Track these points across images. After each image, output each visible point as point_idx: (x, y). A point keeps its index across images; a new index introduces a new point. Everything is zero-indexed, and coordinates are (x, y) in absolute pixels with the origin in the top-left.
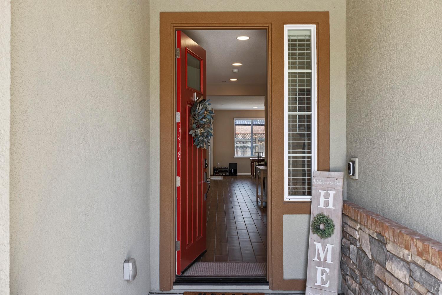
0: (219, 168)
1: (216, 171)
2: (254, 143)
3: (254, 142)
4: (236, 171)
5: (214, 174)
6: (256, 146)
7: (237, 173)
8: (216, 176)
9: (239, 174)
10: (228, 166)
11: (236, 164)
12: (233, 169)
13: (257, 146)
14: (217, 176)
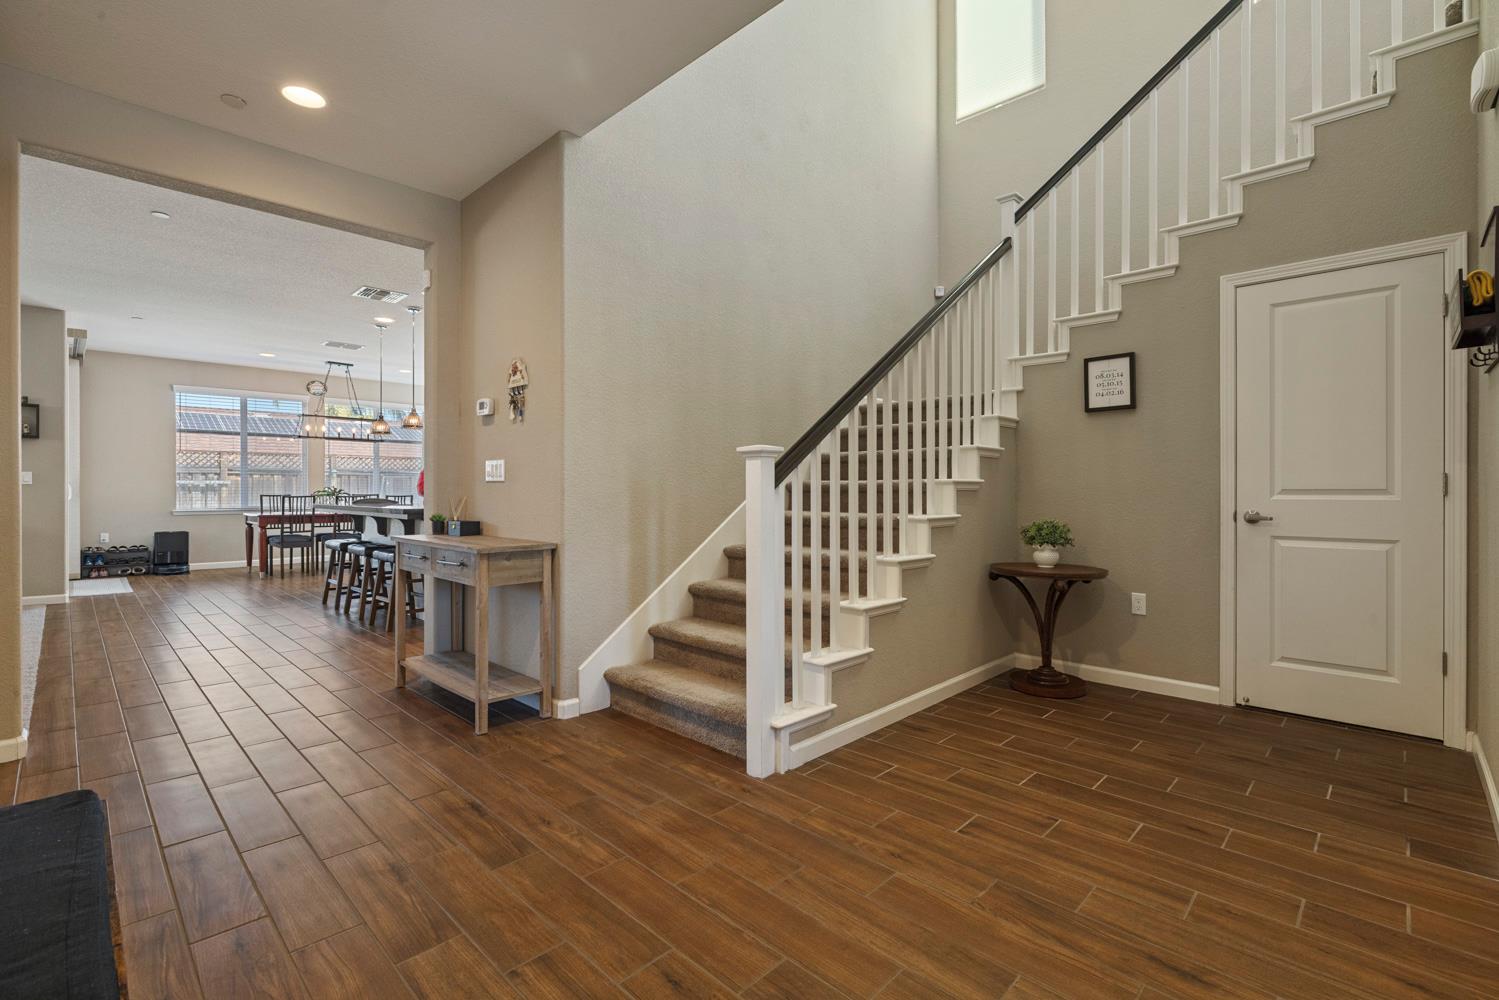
0: (108, 551)
1: (94, 562)
2: (216, 477)
3: (216, 474)
4: (182, 558)
5: (85, 573)
6: (221, 486)
7: (187, 563)
8: (96, 578)
9: (193, 566)
10: (150, 543)
11: (185, 535)
12: (169, 554)
13: (226, 485)
14: (99, 581)
